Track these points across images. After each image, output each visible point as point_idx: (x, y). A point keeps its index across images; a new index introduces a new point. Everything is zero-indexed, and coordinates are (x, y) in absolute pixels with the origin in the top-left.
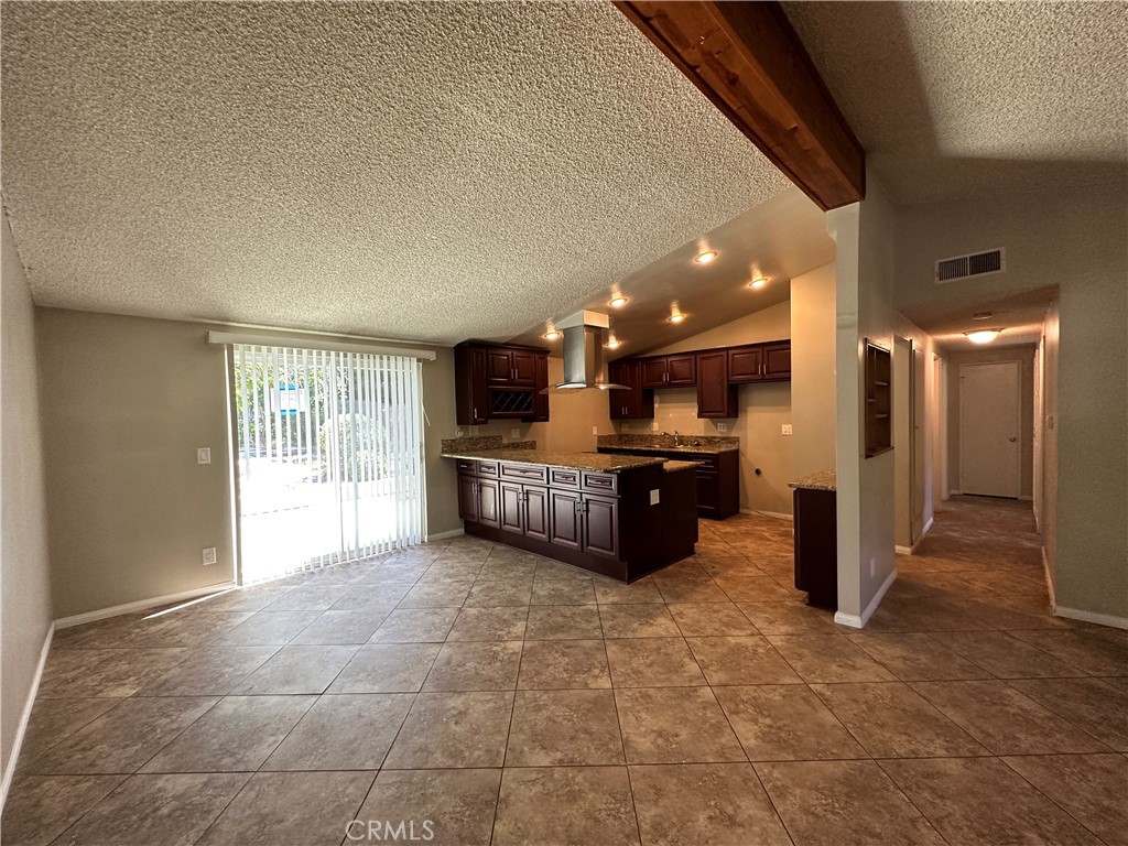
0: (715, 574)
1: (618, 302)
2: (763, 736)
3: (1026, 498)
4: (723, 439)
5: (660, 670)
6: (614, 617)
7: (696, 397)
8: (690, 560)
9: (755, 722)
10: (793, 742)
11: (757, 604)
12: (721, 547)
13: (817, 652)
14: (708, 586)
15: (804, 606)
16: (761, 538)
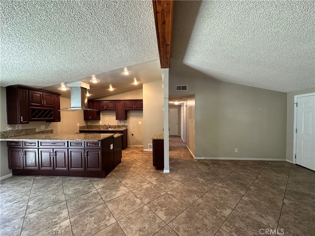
0: (130, 167)
1: (95, 81)
2: (166, 214)
3: (179, 135)
4: (123, 126)
5: (129, 206)
6: (105, 192)
7: (115, 114)
8: (120, 164)
9: (162, 210)
10: (172, 212)
11: (145, 173)
12: (127, 158)
13: (164, 182)
14: (130, 172)
15: (156, 170)
16: (137, 153)
